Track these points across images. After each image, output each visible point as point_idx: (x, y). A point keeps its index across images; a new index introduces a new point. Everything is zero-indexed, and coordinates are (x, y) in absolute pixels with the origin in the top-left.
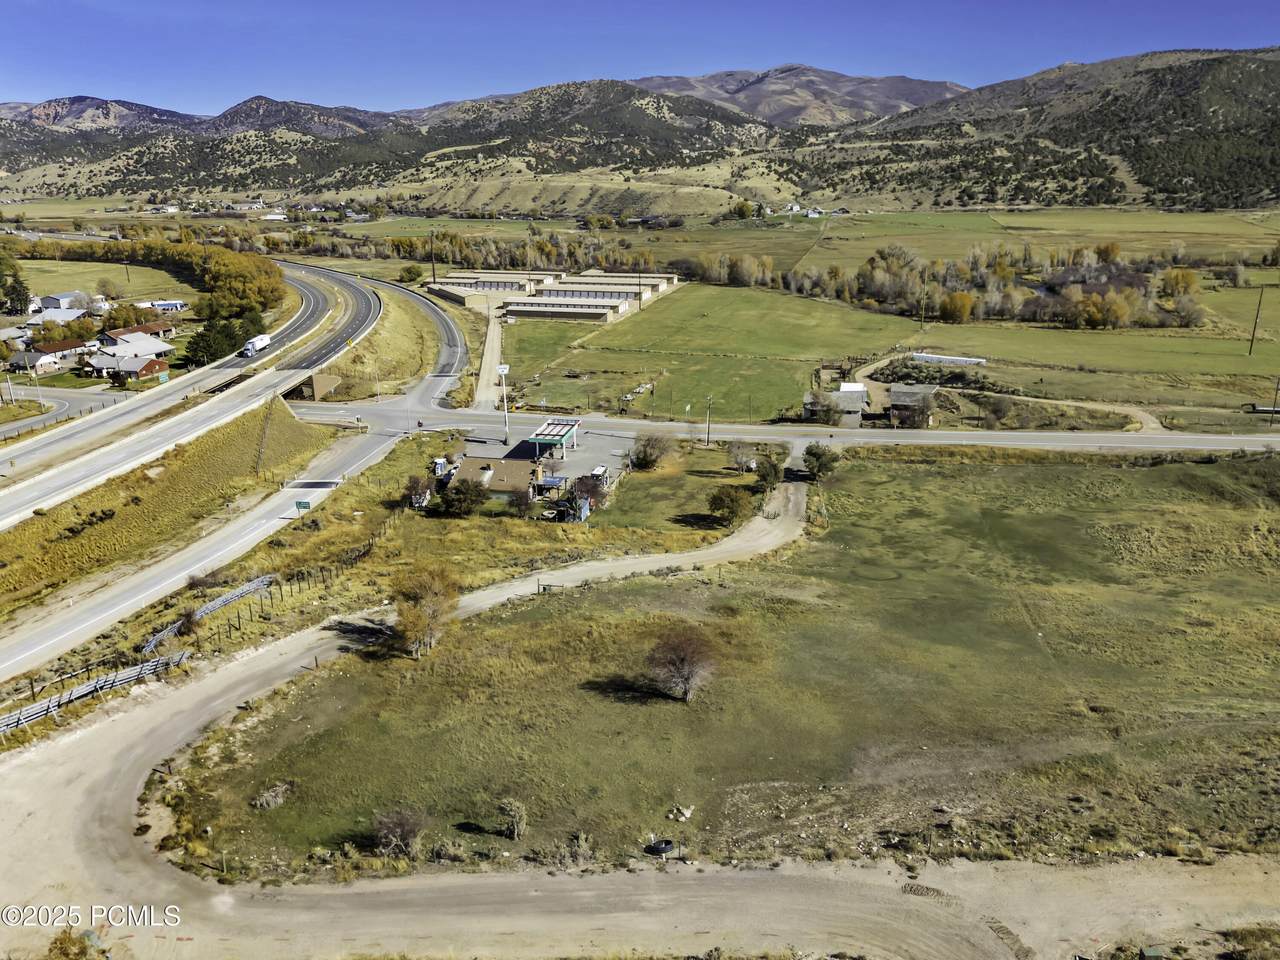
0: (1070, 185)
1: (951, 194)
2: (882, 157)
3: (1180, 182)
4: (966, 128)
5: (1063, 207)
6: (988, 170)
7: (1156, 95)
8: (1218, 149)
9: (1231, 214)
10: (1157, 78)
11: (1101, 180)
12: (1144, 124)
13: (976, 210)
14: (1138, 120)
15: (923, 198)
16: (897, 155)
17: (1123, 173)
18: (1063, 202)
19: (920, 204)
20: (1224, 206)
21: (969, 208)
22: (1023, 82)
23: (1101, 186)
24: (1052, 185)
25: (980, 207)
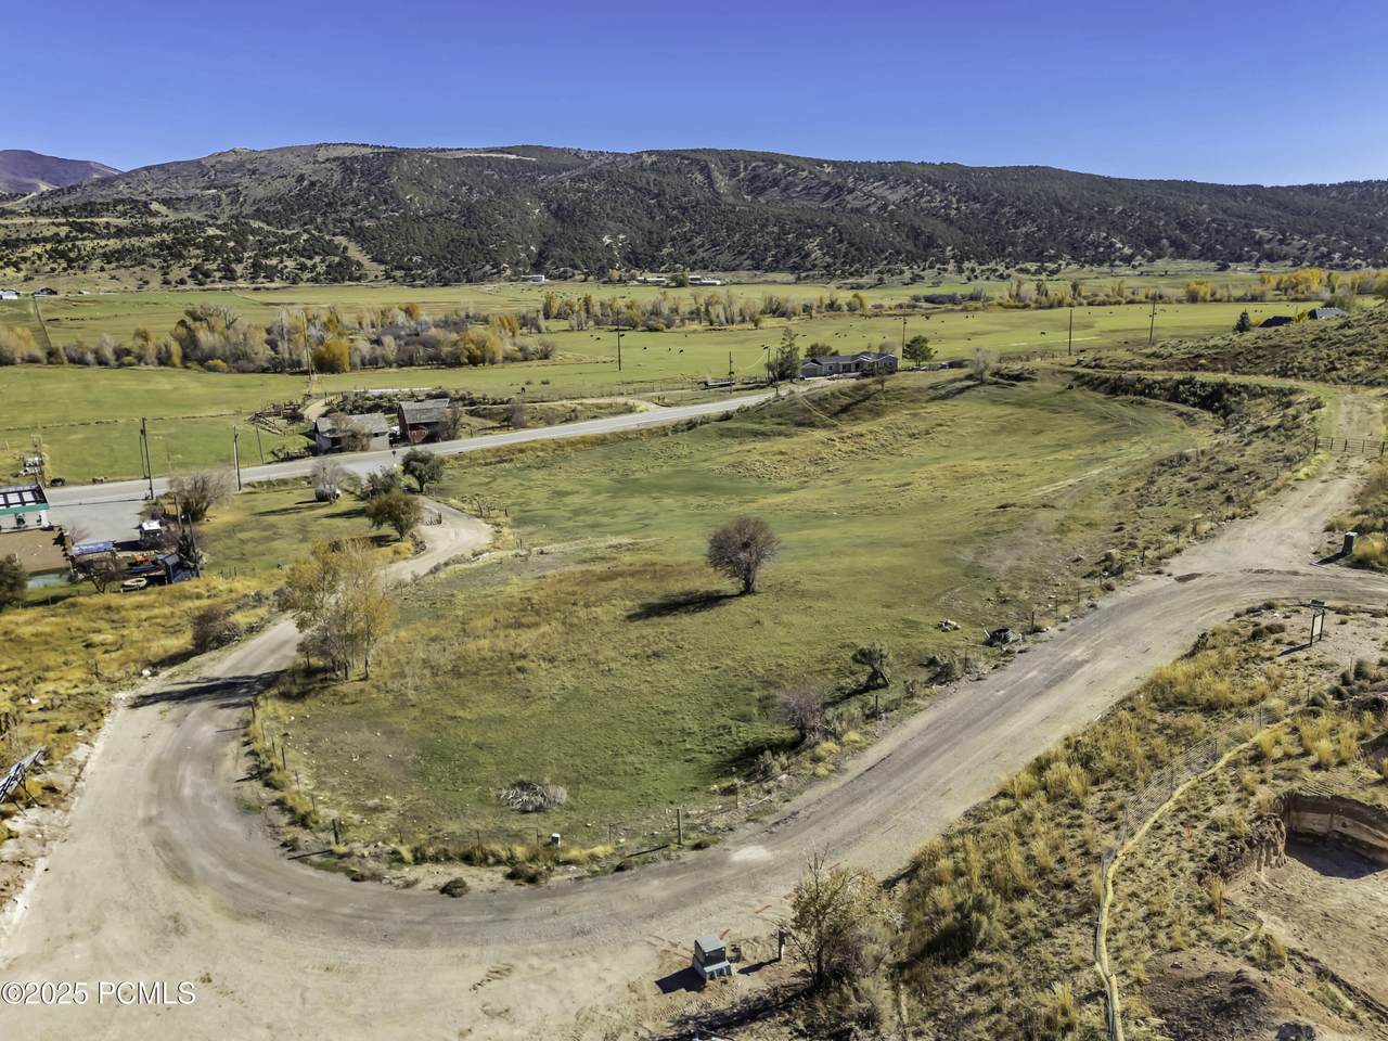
0: (309, 263)
1: (178, 272)
2: (63, 235)
3: (411, 260)
4: (155, 206)
5: (309, 284)
6: (210, 247)
7: (351, 181)
8: (432, 231)
9: (466, 288)
10: (346, 165)
11: (337, 259)
12: (350, 208)
13: (216, 289)
14: (344, 205)
15: (147, 277)
16: (82, 233)
17: (354, 252)
18: (308, 280)
19: (147, 283)
20: (458, 281)
21: (206, 287)
22: (199, 162)
23: (339, 264)
24: (290, 263)
25: (220, 286)
